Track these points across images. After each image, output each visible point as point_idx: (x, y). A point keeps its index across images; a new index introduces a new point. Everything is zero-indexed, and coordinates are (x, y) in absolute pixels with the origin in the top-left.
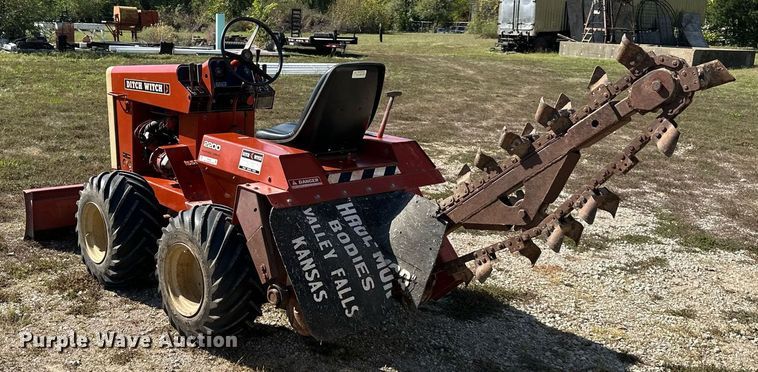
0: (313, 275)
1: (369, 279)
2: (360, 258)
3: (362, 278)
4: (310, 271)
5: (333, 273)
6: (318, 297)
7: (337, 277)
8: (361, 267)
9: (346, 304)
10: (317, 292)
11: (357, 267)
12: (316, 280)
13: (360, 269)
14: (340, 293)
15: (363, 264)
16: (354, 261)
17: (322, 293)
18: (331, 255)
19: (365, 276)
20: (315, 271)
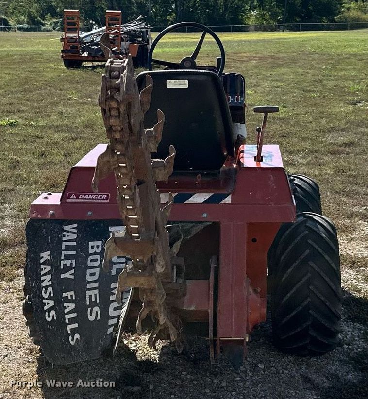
0: (48, 293)
1: (96, 309)
2: (96, 285)
3: (89, 306)
4: (46, 287)
5: (64, 295)
6: (49, 316)
7: (67, 300)
8: (93, 294)
9: (71, 329)
10: (49, 310)
11: (88, 293)
12: (50, 298)
13: (90, 296)
14: (67, 317)
15: (96, 291)
16: (88, 286)
17: (53, 313)
18: (68, 275)
19: (93, 304)
20: (50, 289)
